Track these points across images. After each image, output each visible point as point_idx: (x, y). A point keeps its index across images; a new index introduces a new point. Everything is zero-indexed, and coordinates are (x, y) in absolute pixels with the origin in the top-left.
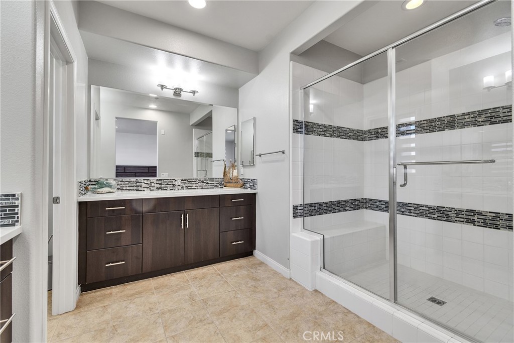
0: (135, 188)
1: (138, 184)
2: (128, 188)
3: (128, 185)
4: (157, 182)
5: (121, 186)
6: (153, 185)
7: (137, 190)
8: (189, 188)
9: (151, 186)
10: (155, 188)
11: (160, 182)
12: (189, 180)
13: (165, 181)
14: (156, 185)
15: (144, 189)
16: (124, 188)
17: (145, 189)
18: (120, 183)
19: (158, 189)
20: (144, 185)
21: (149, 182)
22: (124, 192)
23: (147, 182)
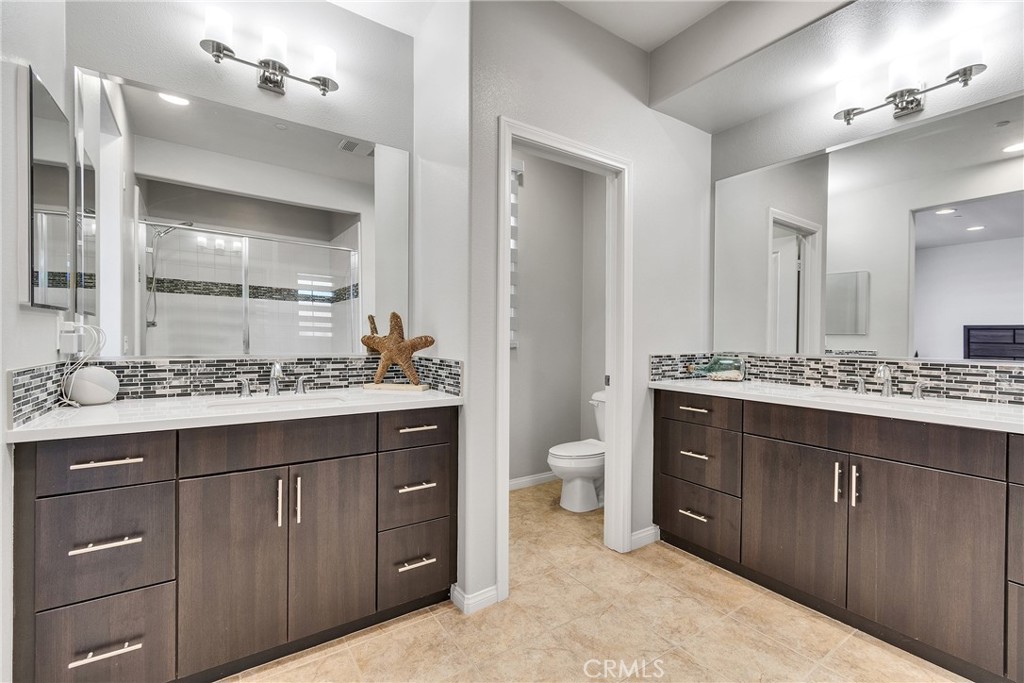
0: (789, 377)
1: (794, 368)
2: (774, 376)
3: (773, 370)
4: (842, 367)
5: (761, 369)
6: (830, 373)
7: (794, 382)
8: (952, 393)
9: (826, 375)
10: (836, 383)
11: (851, 368)
12: (952, 369)
13: (864, 365)
14: (837, 374)
15: (809, 382)
16: (767, 375)
17: (812, 382)
18: (759, 363)
19: (844, 385)
20: (808, 373)
21: (820, 366)
22: (767, 384)
23: (817, 366)
